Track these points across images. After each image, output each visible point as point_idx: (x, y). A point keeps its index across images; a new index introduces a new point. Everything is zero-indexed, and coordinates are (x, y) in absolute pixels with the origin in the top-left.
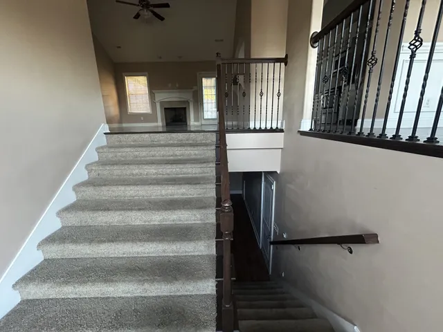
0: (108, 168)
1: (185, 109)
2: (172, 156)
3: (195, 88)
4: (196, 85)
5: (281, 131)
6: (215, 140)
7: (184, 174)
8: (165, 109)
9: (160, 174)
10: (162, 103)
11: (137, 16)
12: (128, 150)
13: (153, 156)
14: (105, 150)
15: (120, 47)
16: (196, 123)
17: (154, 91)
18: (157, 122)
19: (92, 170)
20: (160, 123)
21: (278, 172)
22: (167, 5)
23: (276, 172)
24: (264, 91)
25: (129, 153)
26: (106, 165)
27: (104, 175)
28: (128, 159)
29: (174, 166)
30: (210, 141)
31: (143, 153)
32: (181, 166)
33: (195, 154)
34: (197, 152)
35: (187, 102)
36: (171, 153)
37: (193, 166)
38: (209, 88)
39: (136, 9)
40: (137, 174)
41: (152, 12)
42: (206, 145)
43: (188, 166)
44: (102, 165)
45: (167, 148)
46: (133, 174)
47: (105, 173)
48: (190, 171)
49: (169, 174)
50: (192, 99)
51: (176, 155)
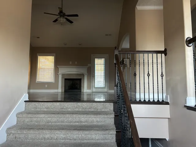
0: (25, 132)
1: (80, 80)
2: (78, 122)
3: (89, 65)
4: (90, 63)
5: (167, 103)
6: (112, 108)
7: (88, 140)
8: (65, 79)
9: (68, 139)
10: (63, 75)
11: (55, 21)
12: (43, 116)
13: (62, 122)
14: (24, 115)
15: (39, 38)
16: (88, 91)
17: (58, 66)
18: (58, 89)
19: (11, 133)
20: (60, 90)
21: (167, 139)
22: (77, 15)
23: (165, 139)
24: (151, 73)
25: (43, 119)
26: (24, 129)
27: (20, 138)
28: (41, 123)
29: (81, 132)
30: (108, 110)
31: (54, 119)
32: (87, 132)
33: (97, 121)
34: (98, 119)
35: (83, 75)
36: (77, 120)
37: (97, 132)
38: (100, 65)
39: (56, 17)
40: (48, 139)
41: (66, 19)
42: (106, 113)
43: (93, 132)
44: (21, 129)
45: (74, 116)
46: (45, 138)
47: (22, 136)
48: (94, 136)
49: (75, 140)
50: (86, 73)
51: (81, 122)
